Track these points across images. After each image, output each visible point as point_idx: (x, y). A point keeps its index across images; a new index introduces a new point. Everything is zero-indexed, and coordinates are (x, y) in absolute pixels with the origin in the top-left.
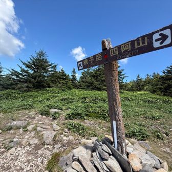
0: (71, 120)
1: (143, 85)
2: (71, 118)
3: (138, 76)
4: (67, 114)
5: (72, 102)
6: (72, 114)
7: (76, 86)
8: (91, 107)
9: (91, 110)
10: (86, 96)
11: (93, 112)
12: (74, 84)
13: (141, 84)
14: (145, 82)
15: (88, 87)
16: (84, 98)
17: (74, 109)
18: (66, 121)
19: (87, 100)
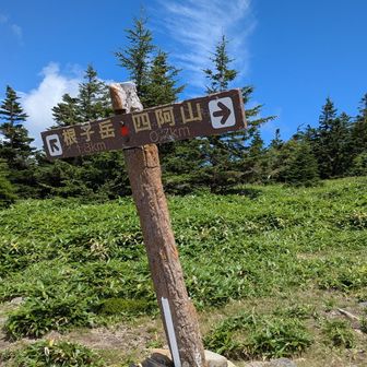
0: (32, 336)
1: (349, 149)
2: (33, 328)
3: (329, 108)
4: (14, 319)
5: (25, 265)
6: (35, 313)
7: (33, 182)
8: (115, 274)
9: (113, 286)
10: (86, 230)
11: (121, 294)
12: (20, 174)
13: (343, 143)
14: (358, 131)
15: (95, 182)
16: (82, 240)
17: (39, 294)
18: (11, 347)
19: (96, 245)
